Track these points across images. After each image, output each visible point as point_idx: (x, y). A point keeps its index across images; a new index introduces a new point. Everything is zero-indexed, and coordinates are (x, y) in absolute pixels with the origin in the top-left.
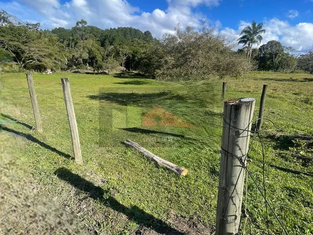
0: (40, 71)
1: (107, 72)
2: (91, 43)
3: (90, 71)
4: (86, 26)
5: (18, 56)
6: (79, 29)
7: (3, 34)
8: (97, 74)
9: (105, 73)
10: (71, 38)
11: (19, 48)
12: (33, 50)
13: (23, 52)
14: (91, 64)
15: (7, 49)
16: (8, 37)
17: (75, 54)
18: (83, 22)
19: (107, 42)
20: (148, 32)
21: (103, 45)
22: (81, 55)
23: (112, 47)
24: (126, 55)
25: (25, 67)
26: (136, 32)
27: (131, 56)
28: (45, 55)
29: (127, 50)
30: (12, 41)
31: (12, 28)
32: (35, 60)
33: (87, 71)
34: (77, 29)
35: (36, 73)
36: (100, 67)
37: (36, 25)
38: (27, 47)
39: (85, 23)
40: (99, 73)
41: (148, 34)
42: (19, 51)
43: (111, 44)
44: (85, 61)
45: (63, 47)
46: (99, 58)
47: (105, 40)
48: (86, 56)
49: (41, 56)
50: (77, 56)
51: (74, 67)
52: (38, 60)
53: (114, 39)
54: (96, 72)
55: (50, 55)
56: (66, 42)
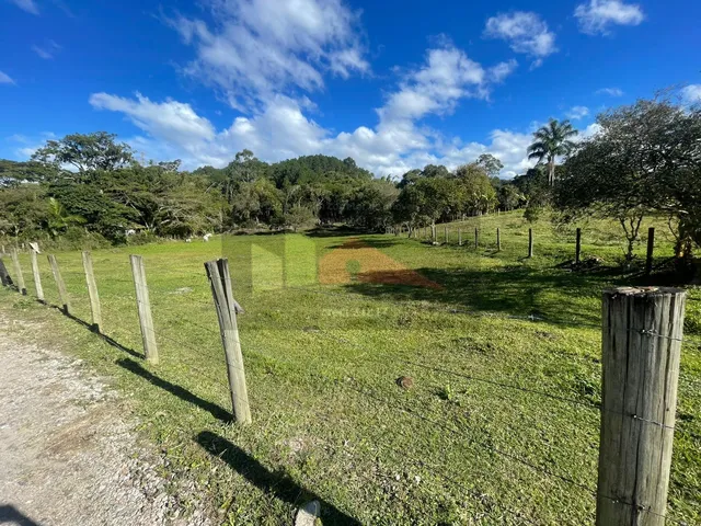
0: (182, 236)
1: (291, 228)
2: (264, 185)
3: (262, 230)
4: (251, 158)
5: (147, 215)
6: (242, 165)
7: (124, 181)
8: (275, 233)
9: (289, 231)
10: (228, 179)
11: (148, 202)
12: (172, 204)
13: (155, 207)
14: (264, 219)
15: (129, 205)
16: (133, 185)
17: (237, 204)
18: (247, 153)
19: (287, 181)
20: (349, 158)
21: (279, 185)
22: (247, 204)
23: (298, 187)
24: (320, 197)
25: (157, 232)
26: (331, 161)
27: (329, 199)
28: (191, 210)
29: (322, 189)
30: (137, 190)
31: (137, 171)
32: (175, 219)
33: (257, 231)
34: (238, 164)
35: (175, 241)
36: (281, 222)
37: (175, 163)
38: (162, 199)
39: (250, 153)
40: (279, 232)
41: (349, 163)
42: (148, 206)
43: (294, 182)
44: (253, 215)
45: (216, 195)
46: (277, 207)
47: (283, 176)
48: (256, 205)
49: (184, 211)
50: (240, 207)
51: (236, 226)
52: (181, 219)
53: (297, 175)
54: (273, 230)
55: (199, 209)
56: (220, 186)
